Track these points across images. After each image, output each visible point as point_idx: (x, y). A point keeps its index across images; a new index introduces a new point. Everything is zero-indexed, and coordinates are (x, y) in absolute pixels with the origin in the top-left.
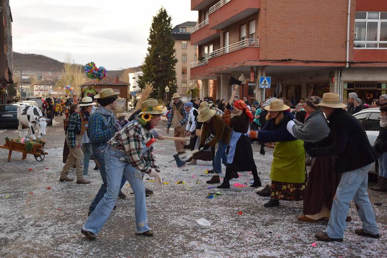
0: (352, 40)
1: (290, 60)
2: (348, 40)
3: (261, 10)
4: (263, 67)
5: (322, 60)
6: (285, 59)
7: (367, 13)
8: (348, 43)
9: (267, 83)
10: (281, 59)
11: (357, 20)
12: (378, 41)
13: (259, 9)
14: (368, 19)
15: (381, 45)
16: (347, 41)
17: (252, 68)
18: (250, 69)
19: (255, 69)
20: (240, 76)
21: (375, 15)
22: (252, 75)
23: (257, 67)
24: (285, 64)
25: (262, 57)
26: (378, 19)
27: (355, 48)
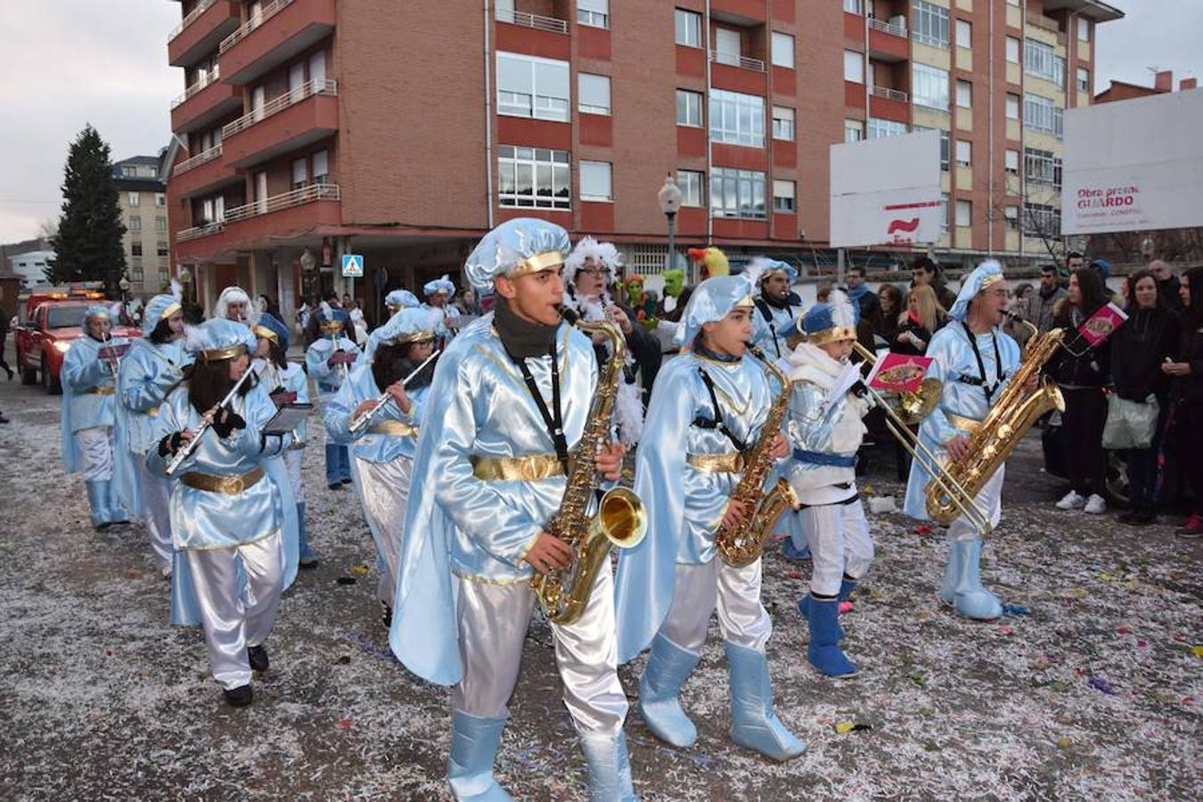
0: (496, 193)
1: (397, 224)
2: (490, 191)
3: (341, 133)
4: (346, 238)
5: (450, 225)
6: (387, 222)
7: (516, 149)
8: (490, 197)
9: (356, 267)
10: (381, 222)
11: (501, 160)
12: (535, 197)
13: (337, 132)
14: (519, 158)
15: (540, 203)
16: (487, 194)
17: (325, 239)
18: (322, 242)
19: (331, 241)
20: (302, 254)
21: (526, 152)
22: (327, 251)
23: (336, 238)
24: (388, 232)
25: (347, 219)
26: (532, 159)
27: (502, 206)
